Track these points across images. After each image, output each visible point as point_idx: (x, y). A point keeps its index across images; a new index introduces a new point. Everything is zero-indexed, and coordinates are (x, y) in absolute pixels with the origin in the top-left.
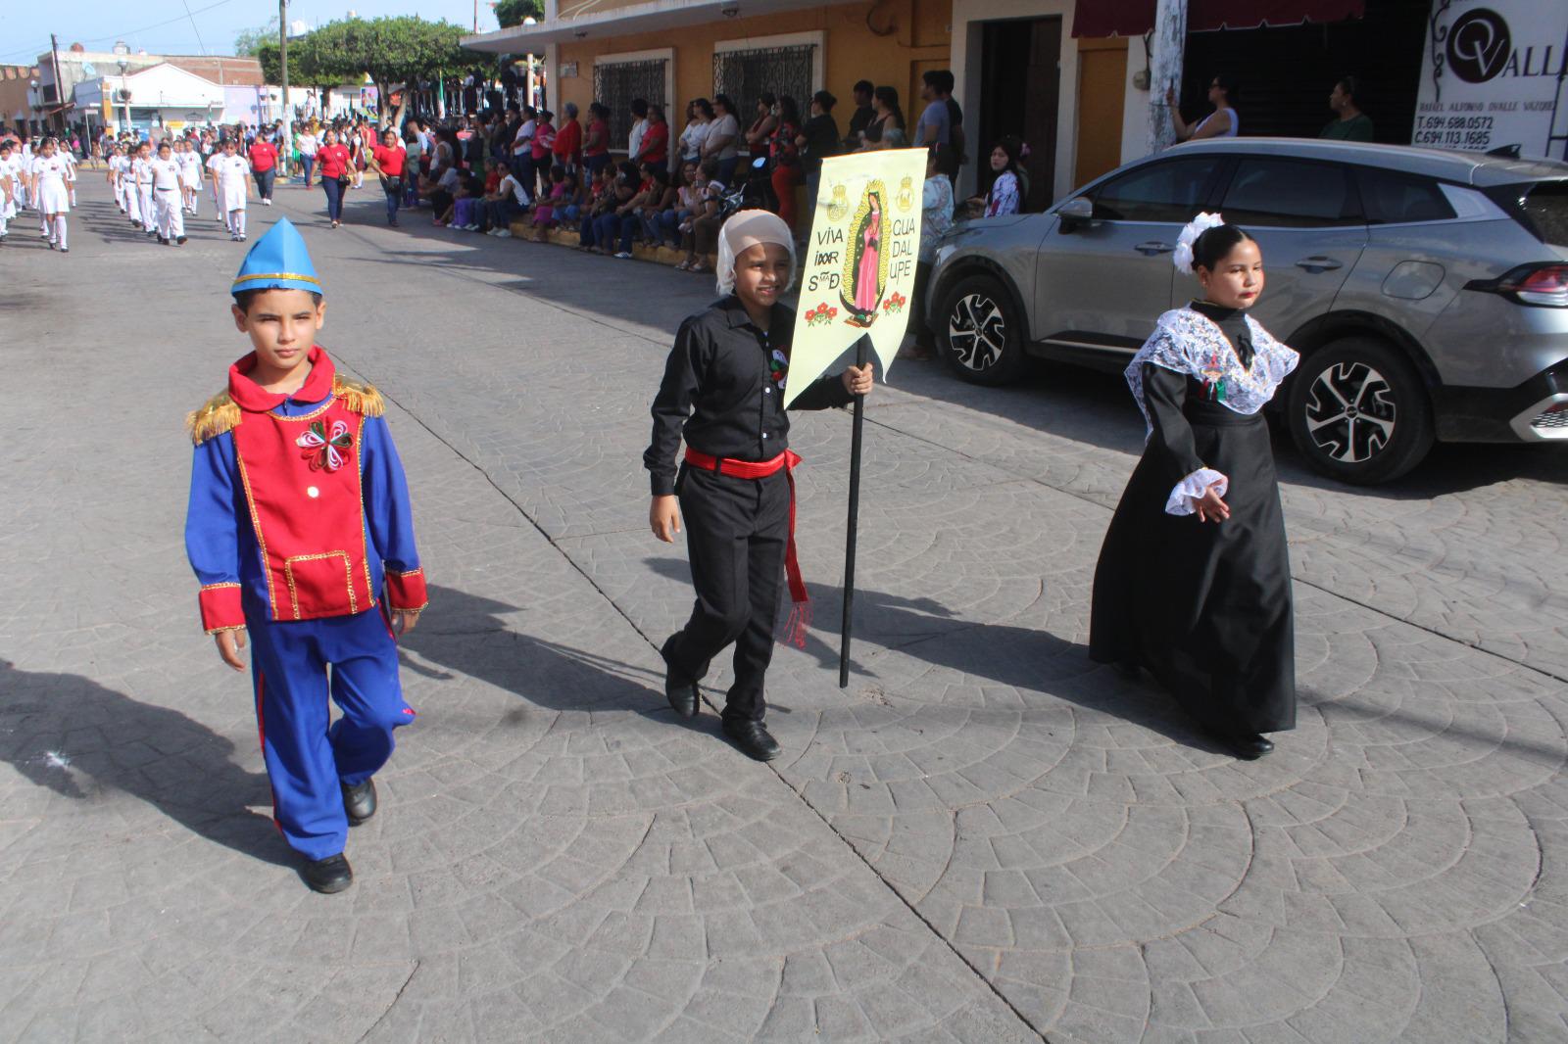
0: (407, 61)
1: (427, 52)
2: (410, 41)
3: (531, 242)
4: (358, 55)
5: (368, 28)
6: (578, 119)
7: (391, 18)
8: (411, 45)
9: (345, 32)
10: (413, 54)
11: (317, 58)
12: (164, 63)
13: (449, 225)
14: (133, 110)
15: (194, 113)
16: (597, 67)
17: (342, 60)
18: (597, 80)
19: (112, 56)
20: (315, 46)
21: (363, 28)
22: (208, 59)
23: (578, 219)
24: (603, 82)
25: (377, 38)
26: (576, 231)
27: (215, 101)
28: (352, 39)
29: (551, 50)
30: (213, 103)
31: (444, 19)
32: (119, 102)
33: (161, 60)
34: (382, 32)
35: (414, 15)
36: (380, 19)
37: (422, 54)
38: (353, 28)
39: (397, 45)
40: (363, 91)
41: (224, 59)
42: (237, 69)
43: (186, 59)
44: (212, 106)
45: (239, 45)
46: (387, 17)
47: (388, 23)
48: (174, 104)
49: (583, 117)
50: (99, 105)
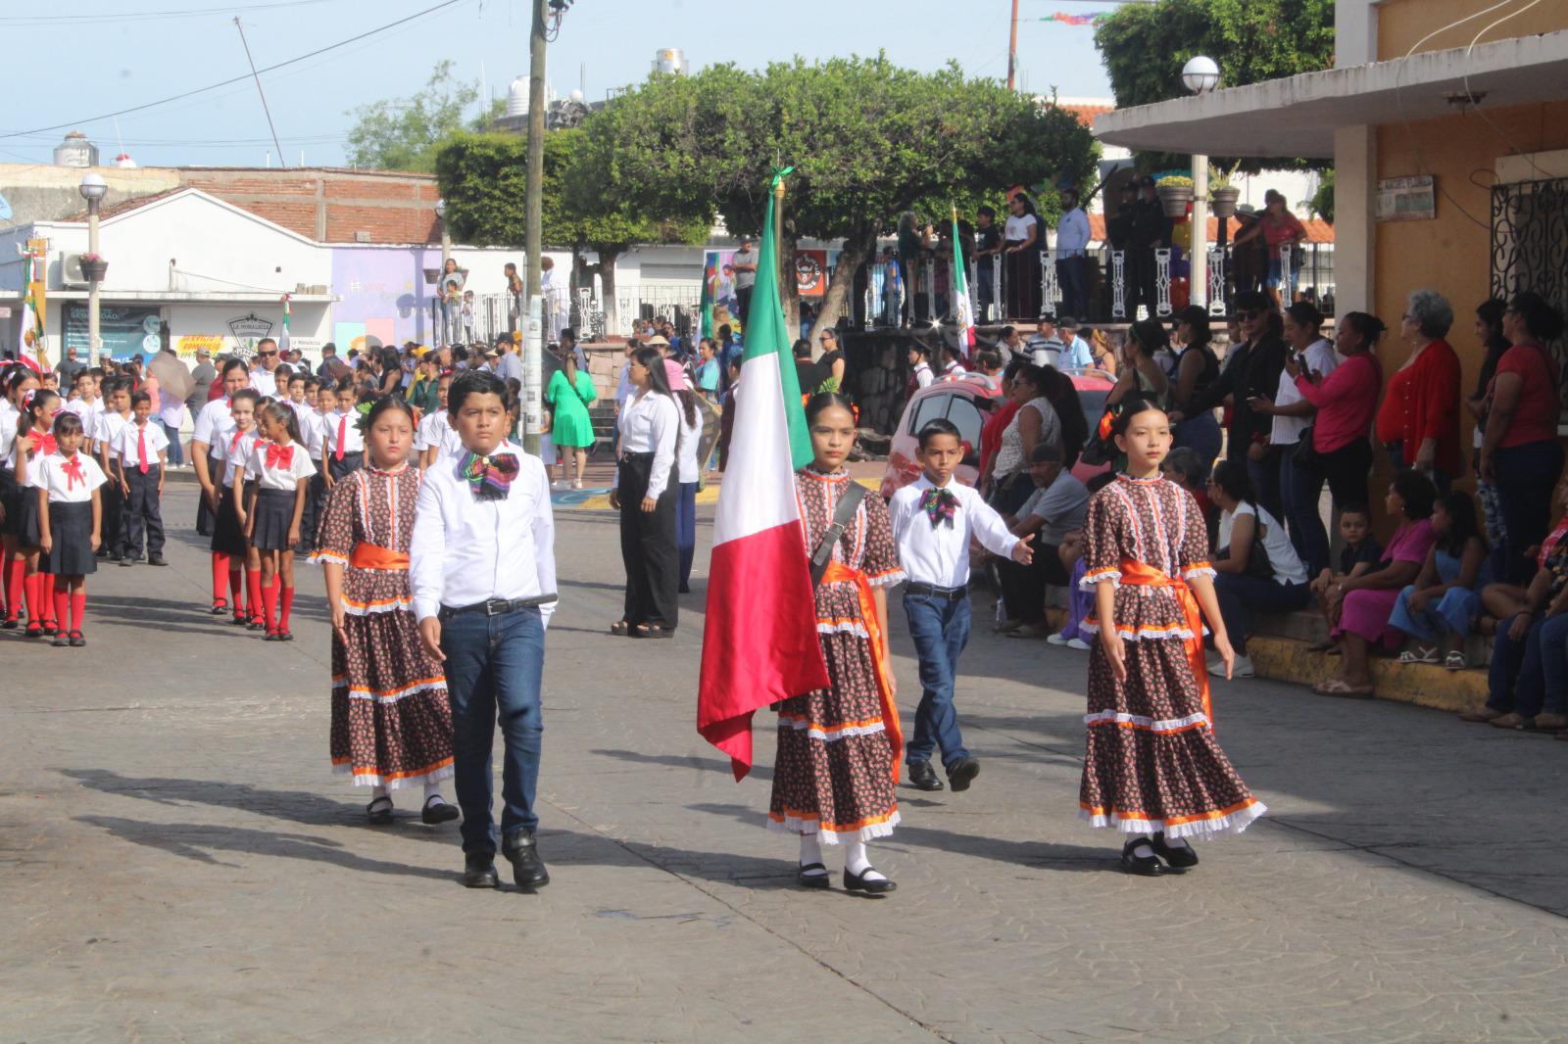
0: (854, 180)
1: (908, 154)
2: (863, 124)
3: (1325, 694)
4: (725, 165)
5: (757, 92)
6: (1451, 338)
7: (810, 64)
8: (866, 136)
9: (693, 103)
10: (872, 162)
11: (616, 174)
12: (181, 188)
13: (1054, 639)
14: (107, 306)
15: (249, 314)
16: (1503, 189)
17: (682, 178)
18: (1504, 227)
19: (55, 170)
20: (610, 140)
21: (741, 94)
22: (294, 175)
23: (1476, 631)
24: (1519, 232)
25: (775, 117)
26: (1473, 665)
27: (309, 284)
28: (710, 121)
29: (1352, 145)
30: (300, 289)
31: (953, 64)
32: (65, 288)
33: (173, 181)
34: (793, 102)
35: (875, 56)
36: (784, 67)
37: (896, 160)
38: (714, 92)
39: (830, 137)
40: (712, 258)
41: (332, 177)
42: (361, 202)
43: (237, 175)
44: (295, 298)
45: (357, 141)
46: (799, 63)
47: (804, 78)
48: (204, 291)
49: (1467, 338)
50: (14, 295)
